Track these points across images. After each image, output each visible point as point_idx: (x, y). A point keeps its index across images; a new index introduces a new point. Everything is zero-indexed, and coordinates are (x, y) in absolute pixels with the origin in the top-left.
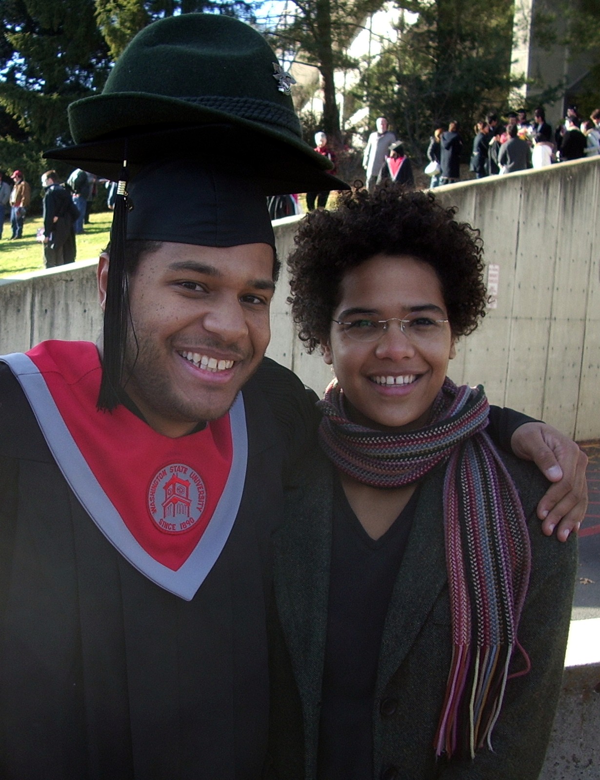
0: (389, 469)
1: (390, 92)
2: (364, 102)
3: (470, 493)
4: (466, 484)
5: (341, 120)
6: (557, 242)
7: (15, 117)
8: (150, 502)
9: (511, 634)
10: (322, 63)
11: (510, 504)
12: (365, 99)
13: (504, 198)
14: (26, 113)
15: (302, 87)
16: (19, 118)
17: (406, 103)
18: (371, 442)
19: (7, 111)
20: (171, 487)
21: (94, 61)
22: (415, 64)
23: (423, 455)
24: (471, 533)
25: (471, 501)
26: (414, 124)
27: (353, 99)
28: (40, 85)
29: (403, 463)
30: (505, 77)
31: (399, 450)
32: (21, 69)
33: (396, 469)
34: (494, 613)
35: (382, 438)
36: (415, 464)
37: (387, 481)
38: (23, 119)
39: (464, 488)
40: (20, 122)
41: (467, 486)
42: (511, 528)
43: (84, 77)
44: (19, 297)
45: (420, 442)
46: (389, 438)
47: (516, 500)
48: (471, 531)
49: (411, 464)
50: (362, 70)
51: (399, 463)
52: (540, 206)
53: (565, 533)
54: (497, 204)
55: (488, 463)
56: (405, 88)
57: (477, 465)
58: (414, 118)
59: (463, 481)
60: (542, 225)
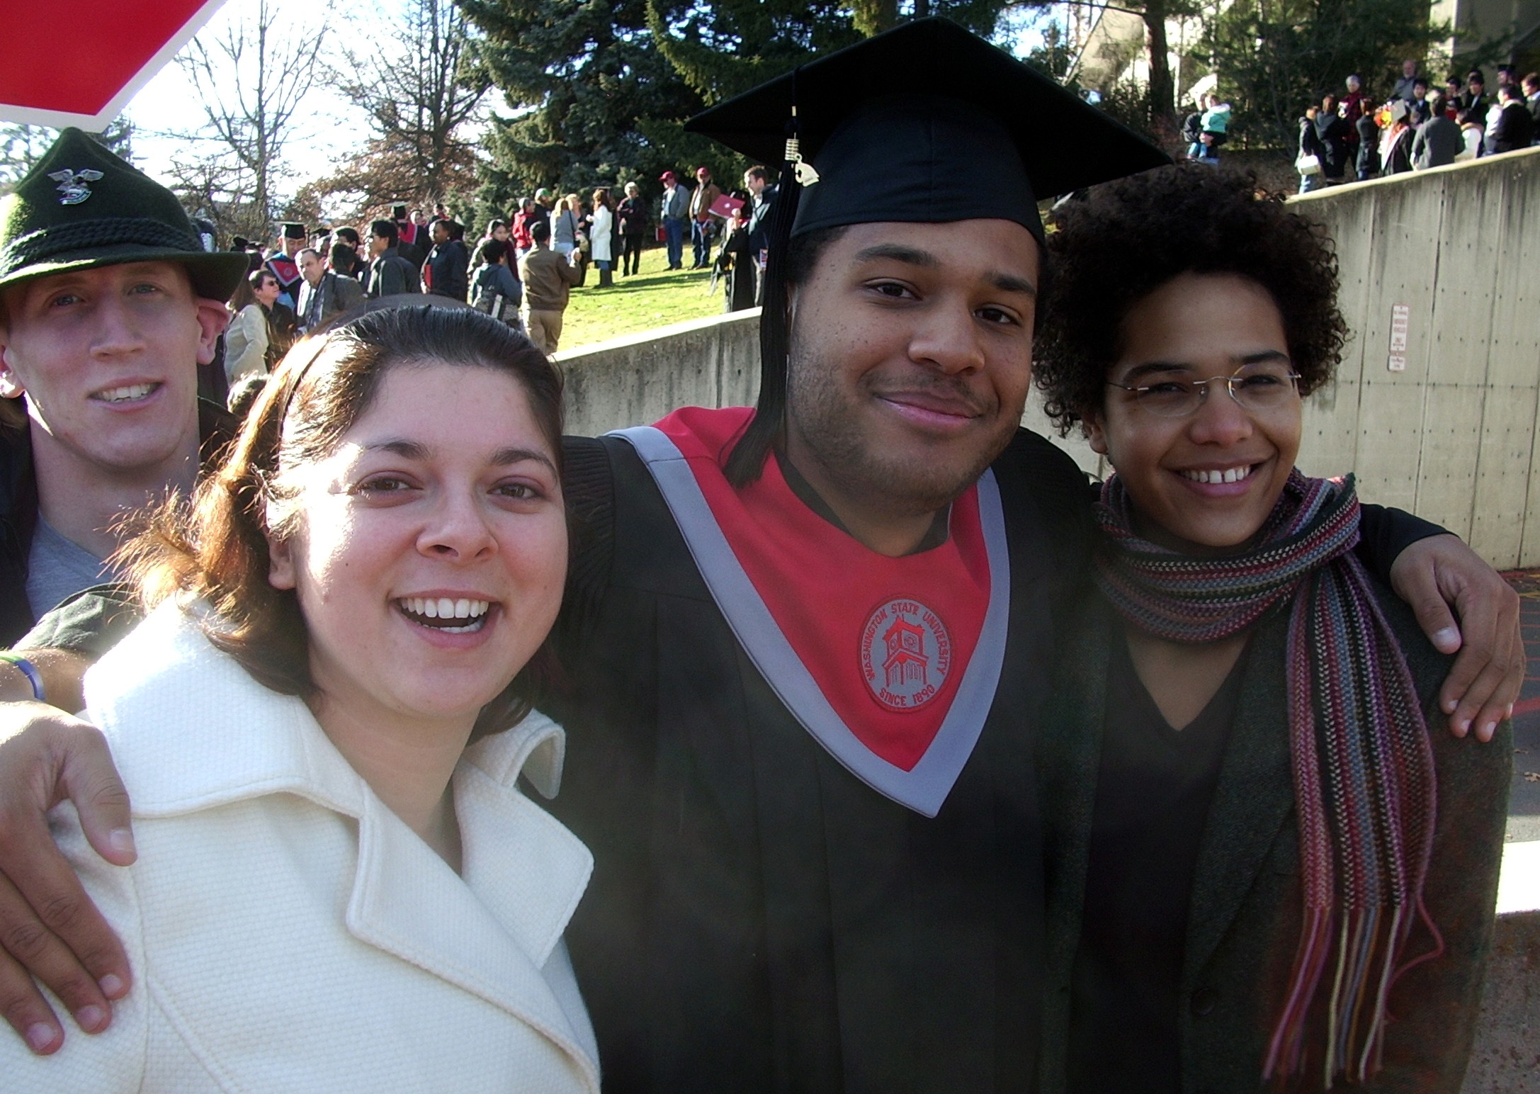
0: (1188, 614)
1: (1249, 51)
2: (1209, 65)
3: (1329, 660)
4: (1323, 644)
5: (1176, 92)
6: (1496, 273)
7: (698, 91)
8: (864, 662)
9: (1397, 890)
10: (1147, 10)
11: (1394, 679)
12: (1211, 60)
13: (1417, 205)
14: (714, 84)
15: (1117, 45)
16: (704, 92)
17: (1272, 66)
18: (1160, 569)
19: (687, 82)
20: (895, 636)
21: (813, 8)
22: (1285, 10)
23: (1243, 596)
24: (1332, 727)
25: (1331, 673)
26: (1285, 98)
27: (1193, 61)
28: (734, 44)
29: (1211, 606)
30: (1420, 26)
31: (1204, 585)
32: (707, 20)
33: (1199, 614)
34: (1369, 857)
35: (1179, 564)
36: (1231, 608)
37: (1187, 633)
38: (709, 93)
39: (1320, 651)
40: (705, 98)
41: (1324, 648)
42: (1395, 719)
43: (799, 31)
44: (700, 352)
45: (1238, 574)
46: (1190, 564)
47: (1404, 672)
48: (1332, 723)
49: (1223, 608)
50: (1206, 19)
51: (1204, 606)
52: (1471, 219)
53: (1488, 729)
54: (1407, 214)
55: (1359, 608)
56: (1271, 45)
57: (1340, 609)
58: (1285, 89)
59: (1318, 638)
60: (1474, 247)
